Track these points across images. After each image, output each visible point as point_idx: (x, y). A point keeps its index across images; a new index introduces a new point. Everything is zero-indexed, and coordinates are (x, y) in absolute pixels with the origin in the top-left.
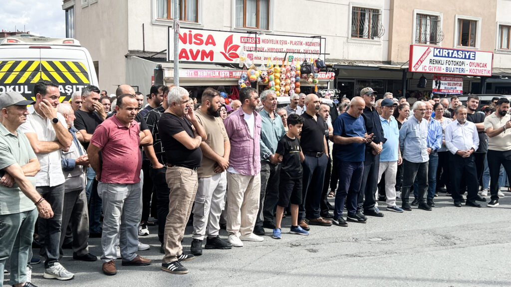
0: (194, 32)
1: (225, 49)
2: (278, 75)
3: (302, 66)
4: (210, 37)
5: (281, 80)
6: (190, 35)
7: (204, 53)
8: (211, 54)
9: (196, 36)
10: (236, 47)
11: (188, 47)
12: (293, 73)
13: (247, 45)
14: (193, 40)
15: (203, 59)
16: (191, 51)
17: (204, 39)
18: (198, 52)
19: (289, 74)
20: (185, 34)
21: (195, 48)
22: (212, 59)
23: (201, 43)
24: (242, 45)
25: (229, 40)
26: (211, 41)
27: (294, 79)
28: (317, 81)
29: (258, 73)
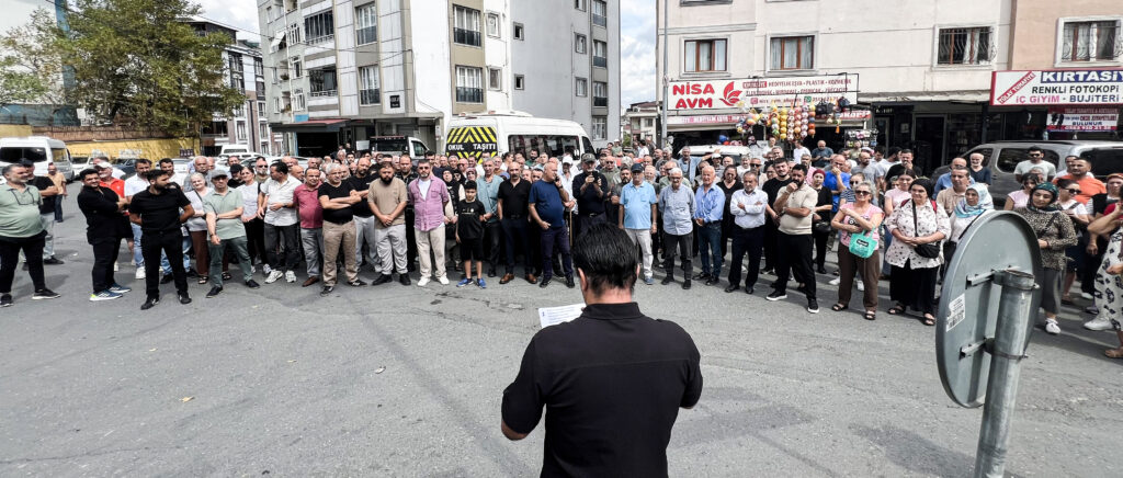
0: (692, 84)
1: (725, 96)
2: (785, 117)
3: (817, 107)
4: (709, 86)
5: (788, 122)
6: (688, 87)
7: (702, 101)
8: (710, 102)
9: (694, 87)
10: (738, 93)
11: (685, 97)
12: (805, 114)
13: (751, 90)
14: (691, 90)
15: (700, 106)
16: (689, 100)
17: (702, 88)
18: (696, 100)
19: (799, 116)
20: (683, 87)
21: (692, 97)
22: (710, 105)
23: (700, 91)
24: (744, 91)
25: (730, 86)
26: (709, 89)
27: (806, 121)
28: (839, 121)
29: (758, 116)
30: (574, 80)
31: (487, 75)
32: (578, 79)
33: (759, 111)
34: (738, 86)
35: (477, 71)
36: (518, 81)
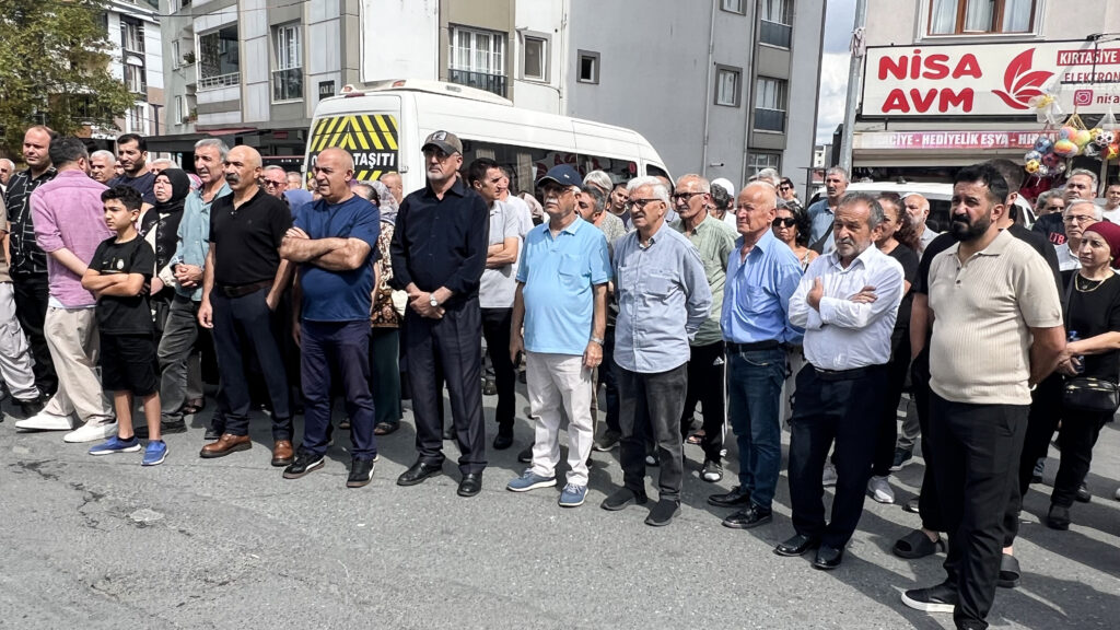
0: (926, 53)
4: (969, 59)
6: (917, 60)
7: (947, 96)
8: (967, 96)
9: (930, 62)
10: (1042, 77)
11: (907, 85)
13: (1075, 70)
14: (923, 69)
15: (943, 107)
16: (915, 94)
17: (952, 65)
18: (932, 94)
20: (904, 59)
22: (968, 107)
23: (944, 72)
25: (1024, 60)
26: (970, 66)
29: (1086, 135)
30: (712, 70)
31: (518, 48)
32: (722, 69)
33: (1091, 121)
34: (1043, 59)
35: (497, 39)
36: (586, 66)
